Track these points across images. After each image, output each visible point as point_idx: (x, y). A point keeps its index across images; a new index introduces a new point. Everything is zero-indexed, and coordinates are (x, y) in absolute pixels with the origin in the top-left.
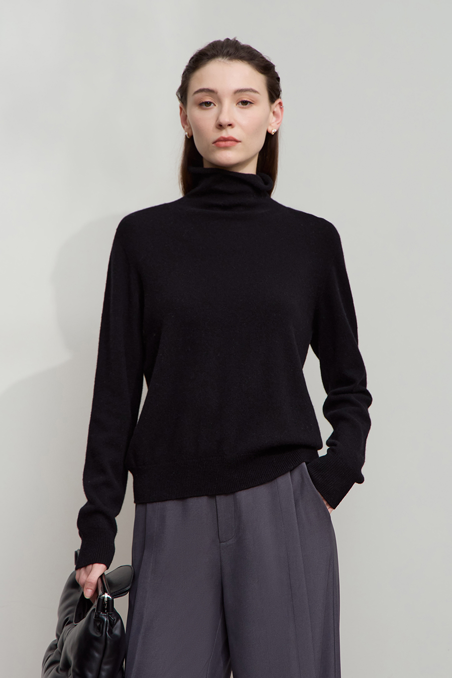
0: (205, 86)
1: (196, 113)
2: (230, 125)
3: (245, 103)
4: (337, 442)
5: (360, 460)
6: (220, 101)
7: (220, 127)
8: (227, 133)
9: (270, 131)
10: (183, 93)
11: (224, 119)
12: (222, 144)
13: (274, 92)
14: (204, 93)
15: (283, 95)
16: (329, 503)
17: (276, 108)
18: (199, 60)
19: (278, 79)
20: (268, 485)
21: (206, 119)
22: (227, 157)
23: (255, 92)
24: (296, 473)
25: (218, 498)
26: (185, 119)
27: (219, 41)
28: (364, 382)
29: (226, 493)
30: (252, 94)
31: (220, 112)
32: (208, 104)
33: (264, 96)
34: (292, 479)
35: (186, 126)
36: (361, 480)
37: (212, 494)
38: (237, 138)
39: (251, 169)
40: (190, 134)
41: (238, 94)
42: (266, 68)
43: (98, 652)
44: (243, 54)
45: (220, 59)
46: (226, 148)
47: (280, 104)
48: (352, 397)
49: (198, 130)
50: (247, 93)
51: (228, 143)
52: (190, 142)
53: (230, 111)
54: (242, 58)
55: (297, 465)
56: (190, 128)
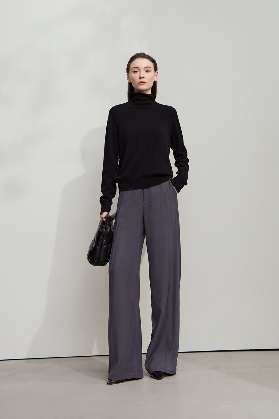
0: (136, 66)
1: (132, 75)
2: (143, 78)
3: (147, 71)
4: (180, 172)
5: (186, 179)
6: (140, 71)
7: (140, 78)
8: (142, 80)
9: (155, 80)
10: (128, 70)
11: (142, 76)
12: (141, 83)
13: (156, 69)
14: (135, 68)
15: (158, 70)
16: (177, 191)
17: (156, 74)
18: (133, 59)
19: (157, 65)
20: (159, 185)
21: (136, 76)
22: (143, 87)
23: (151, 68)
24: (167, 182)
25: (144, 189)
26: (128, 77)
27: (139, 53)
28: (186, 156)
29: (147, 188)
30: (150, 68)
31: (140, 74)
32: (136, 72)
33: (153, 69)
34: (166, 184)
35: (129, 80)
36: (186, 184)
37: (142, 189)
38: (146, 82)
39: (149, 92)
40: (130, 82)
41: (145, 68)
42: (153, 61)
43: (102, 236)
44: (146, 57)
45: (140, 58)
46: (142, 85)
47: (157, 72)
48: (183, 160)
49: (133, 80)
50: (148, 68)
51: (143, 83)
52: (130, 84)
53: (143, 73)
54: (146, 58)
55: (168, 180)
56: (130, 80)
